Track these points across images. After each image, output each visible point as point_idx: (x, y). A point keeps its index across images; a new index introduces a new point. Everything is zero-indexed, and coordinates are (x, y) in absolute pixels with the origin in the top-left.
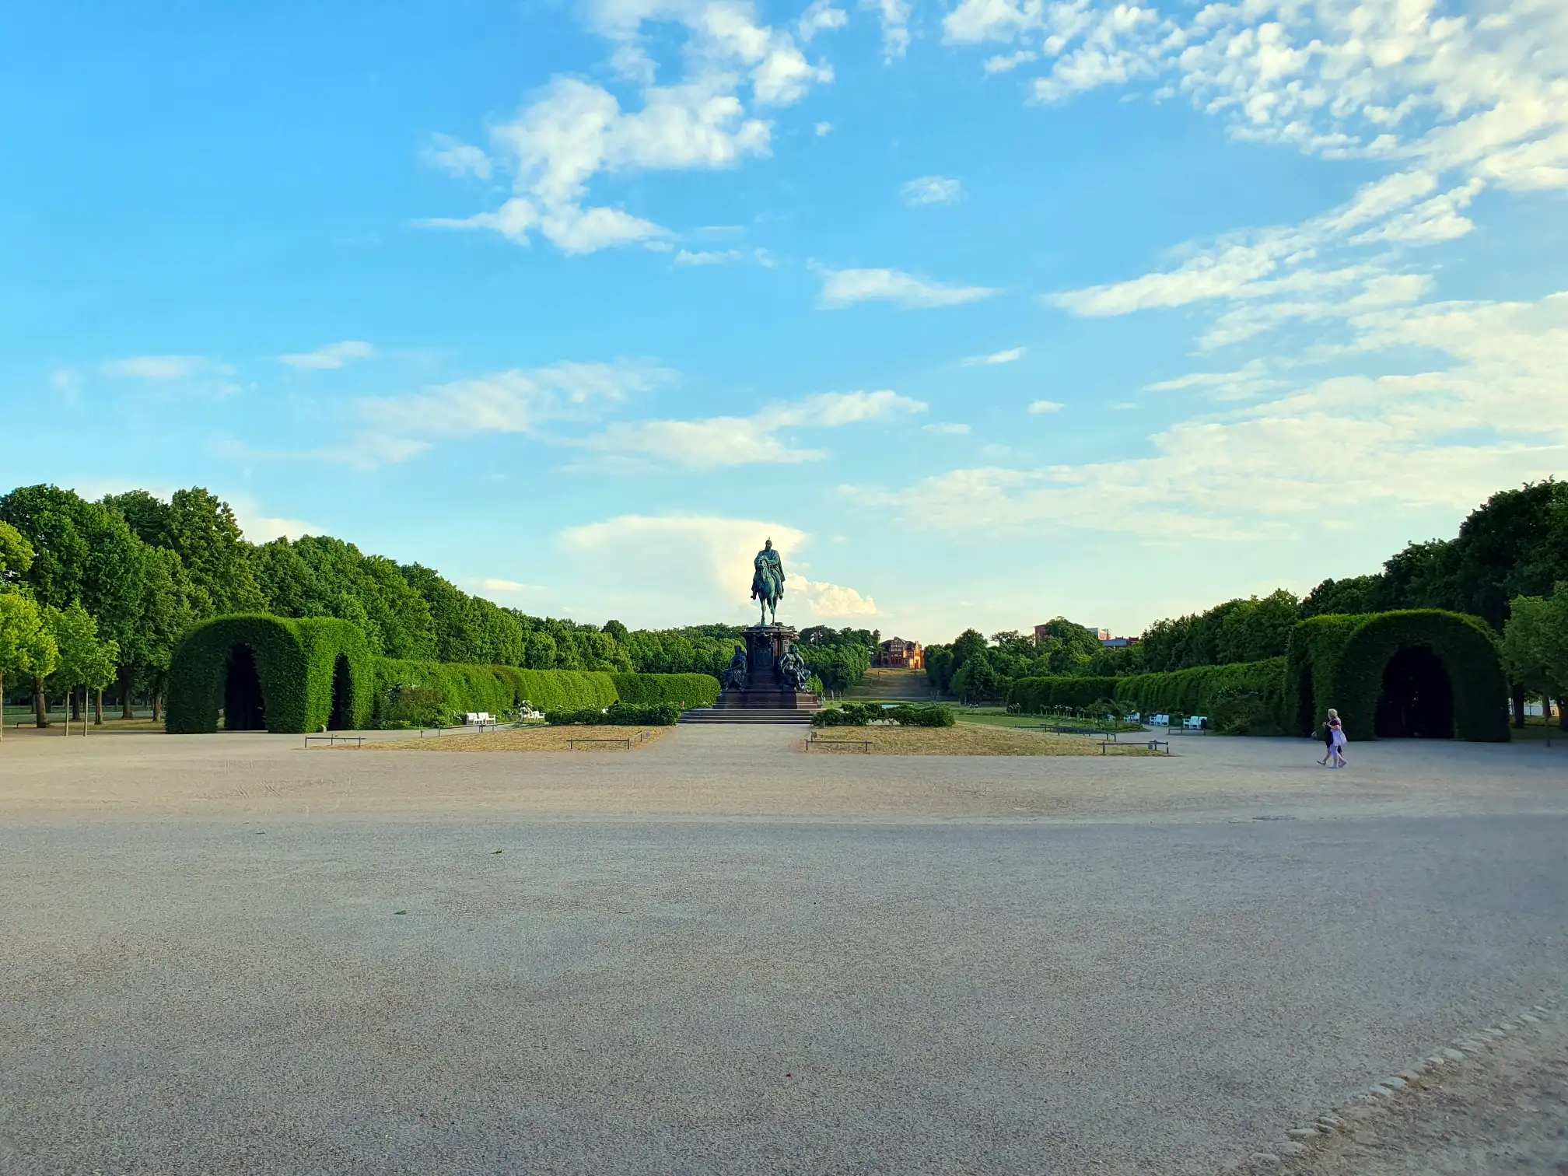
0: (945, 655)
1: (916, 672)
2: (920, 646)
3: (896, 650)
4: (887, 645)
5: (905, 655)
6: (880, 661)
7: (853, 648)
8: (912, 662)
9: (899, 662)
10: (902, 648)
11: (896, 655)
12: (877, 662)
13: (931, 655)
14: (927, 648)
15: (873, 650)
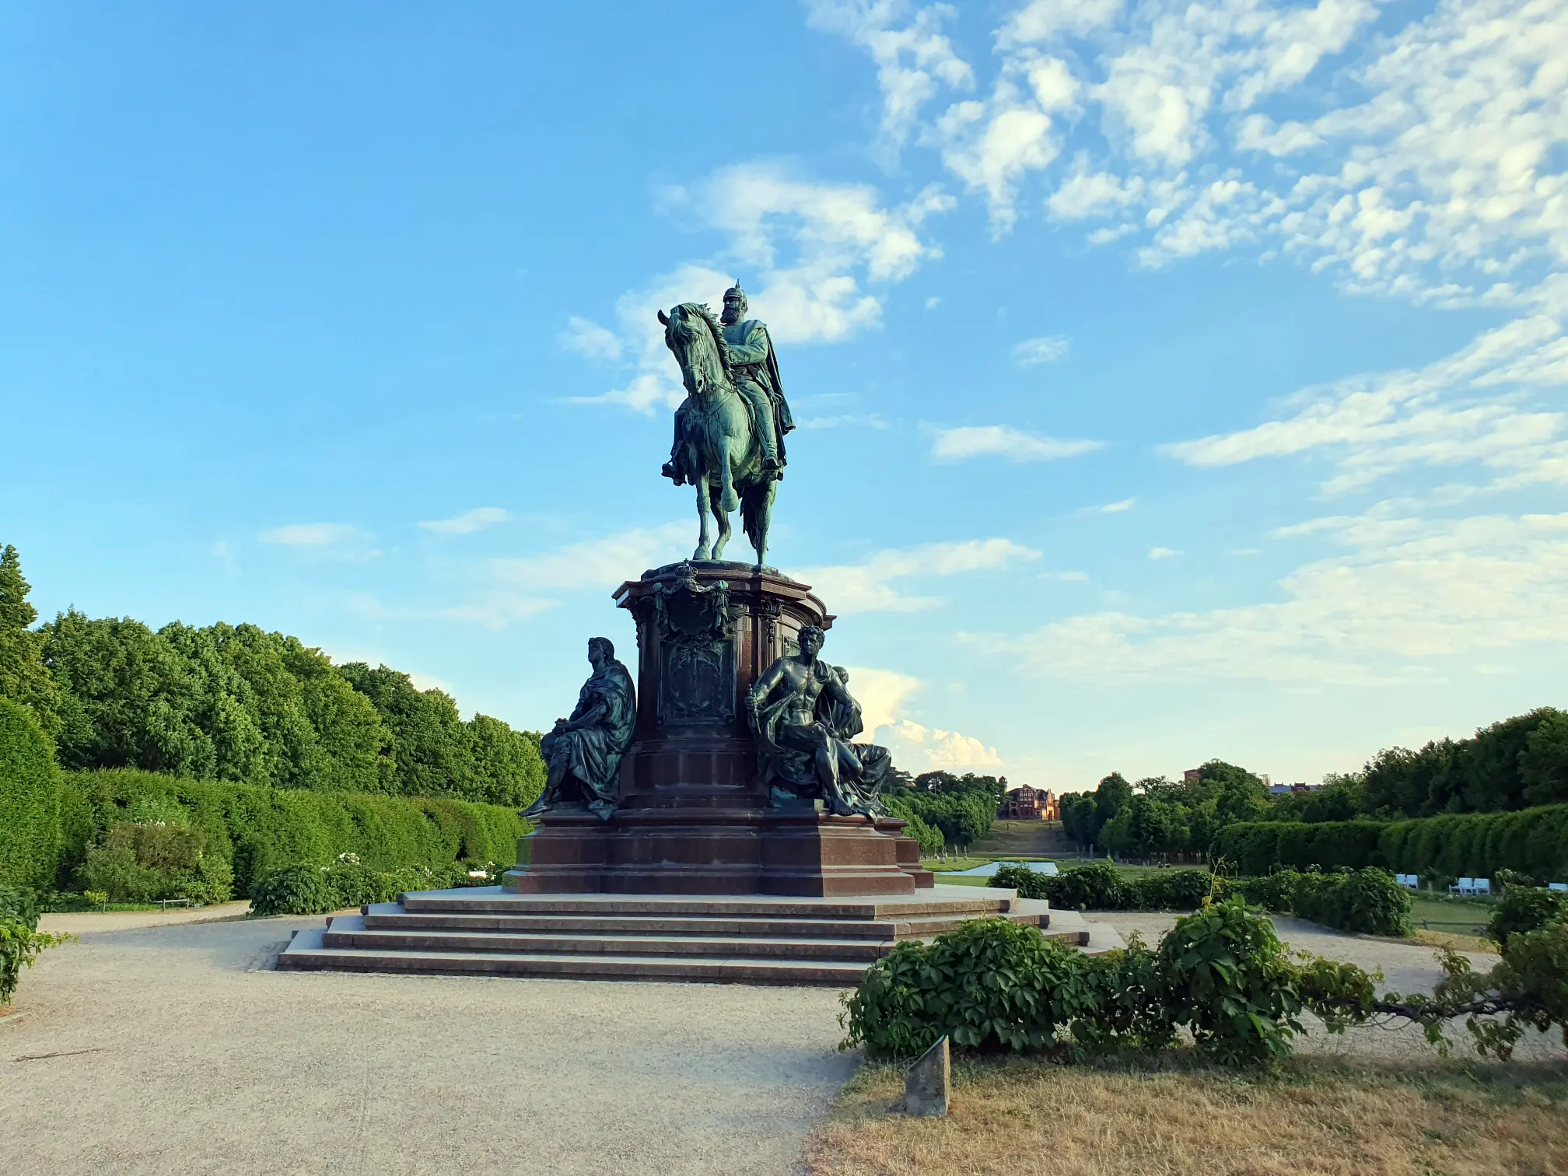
0: (1087, 804)
1: (1050, 825)
2: (1053, 795)
3: (1026, 800)
4: (1015, 793)
5: (1036, 804)
6: (1007, 812)
7: (979, 796)
8: (1044, 813)
9: (1030, 813)
10: (1032, 797)
11: (1026, 806)
12: (1004, 814)
13: (1070, 805)
14: (1061, 797)
15: (999, 799)
